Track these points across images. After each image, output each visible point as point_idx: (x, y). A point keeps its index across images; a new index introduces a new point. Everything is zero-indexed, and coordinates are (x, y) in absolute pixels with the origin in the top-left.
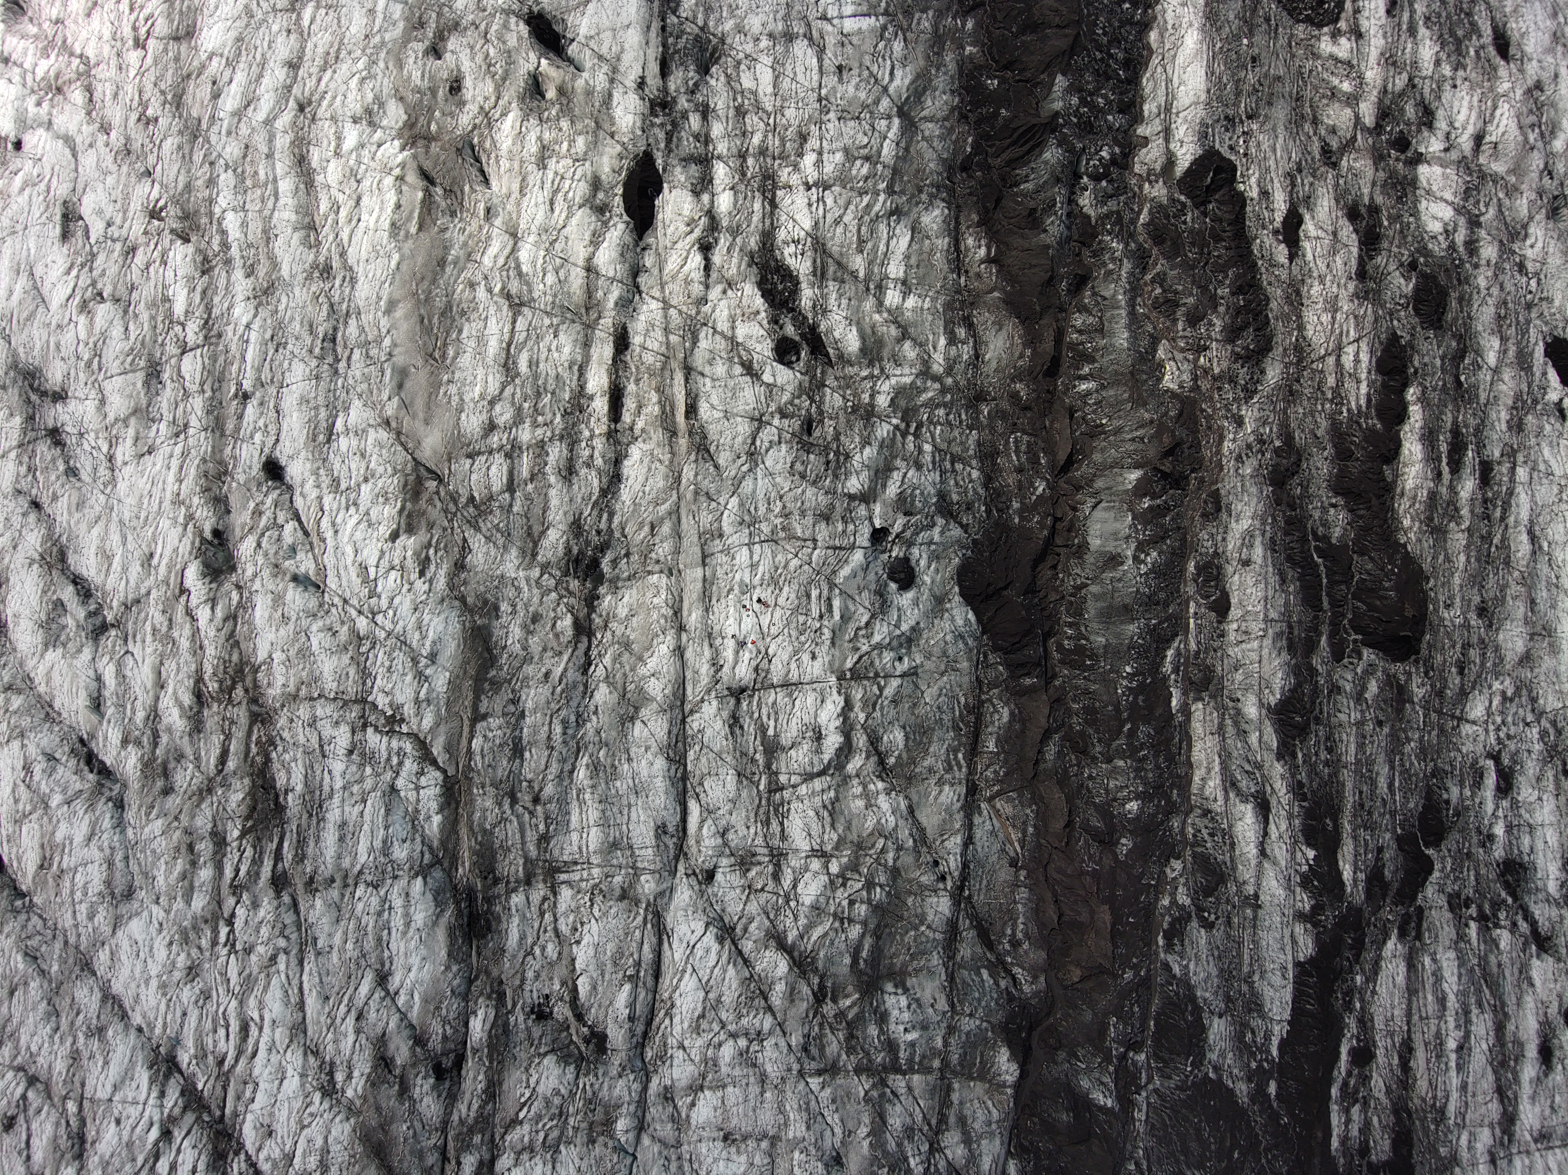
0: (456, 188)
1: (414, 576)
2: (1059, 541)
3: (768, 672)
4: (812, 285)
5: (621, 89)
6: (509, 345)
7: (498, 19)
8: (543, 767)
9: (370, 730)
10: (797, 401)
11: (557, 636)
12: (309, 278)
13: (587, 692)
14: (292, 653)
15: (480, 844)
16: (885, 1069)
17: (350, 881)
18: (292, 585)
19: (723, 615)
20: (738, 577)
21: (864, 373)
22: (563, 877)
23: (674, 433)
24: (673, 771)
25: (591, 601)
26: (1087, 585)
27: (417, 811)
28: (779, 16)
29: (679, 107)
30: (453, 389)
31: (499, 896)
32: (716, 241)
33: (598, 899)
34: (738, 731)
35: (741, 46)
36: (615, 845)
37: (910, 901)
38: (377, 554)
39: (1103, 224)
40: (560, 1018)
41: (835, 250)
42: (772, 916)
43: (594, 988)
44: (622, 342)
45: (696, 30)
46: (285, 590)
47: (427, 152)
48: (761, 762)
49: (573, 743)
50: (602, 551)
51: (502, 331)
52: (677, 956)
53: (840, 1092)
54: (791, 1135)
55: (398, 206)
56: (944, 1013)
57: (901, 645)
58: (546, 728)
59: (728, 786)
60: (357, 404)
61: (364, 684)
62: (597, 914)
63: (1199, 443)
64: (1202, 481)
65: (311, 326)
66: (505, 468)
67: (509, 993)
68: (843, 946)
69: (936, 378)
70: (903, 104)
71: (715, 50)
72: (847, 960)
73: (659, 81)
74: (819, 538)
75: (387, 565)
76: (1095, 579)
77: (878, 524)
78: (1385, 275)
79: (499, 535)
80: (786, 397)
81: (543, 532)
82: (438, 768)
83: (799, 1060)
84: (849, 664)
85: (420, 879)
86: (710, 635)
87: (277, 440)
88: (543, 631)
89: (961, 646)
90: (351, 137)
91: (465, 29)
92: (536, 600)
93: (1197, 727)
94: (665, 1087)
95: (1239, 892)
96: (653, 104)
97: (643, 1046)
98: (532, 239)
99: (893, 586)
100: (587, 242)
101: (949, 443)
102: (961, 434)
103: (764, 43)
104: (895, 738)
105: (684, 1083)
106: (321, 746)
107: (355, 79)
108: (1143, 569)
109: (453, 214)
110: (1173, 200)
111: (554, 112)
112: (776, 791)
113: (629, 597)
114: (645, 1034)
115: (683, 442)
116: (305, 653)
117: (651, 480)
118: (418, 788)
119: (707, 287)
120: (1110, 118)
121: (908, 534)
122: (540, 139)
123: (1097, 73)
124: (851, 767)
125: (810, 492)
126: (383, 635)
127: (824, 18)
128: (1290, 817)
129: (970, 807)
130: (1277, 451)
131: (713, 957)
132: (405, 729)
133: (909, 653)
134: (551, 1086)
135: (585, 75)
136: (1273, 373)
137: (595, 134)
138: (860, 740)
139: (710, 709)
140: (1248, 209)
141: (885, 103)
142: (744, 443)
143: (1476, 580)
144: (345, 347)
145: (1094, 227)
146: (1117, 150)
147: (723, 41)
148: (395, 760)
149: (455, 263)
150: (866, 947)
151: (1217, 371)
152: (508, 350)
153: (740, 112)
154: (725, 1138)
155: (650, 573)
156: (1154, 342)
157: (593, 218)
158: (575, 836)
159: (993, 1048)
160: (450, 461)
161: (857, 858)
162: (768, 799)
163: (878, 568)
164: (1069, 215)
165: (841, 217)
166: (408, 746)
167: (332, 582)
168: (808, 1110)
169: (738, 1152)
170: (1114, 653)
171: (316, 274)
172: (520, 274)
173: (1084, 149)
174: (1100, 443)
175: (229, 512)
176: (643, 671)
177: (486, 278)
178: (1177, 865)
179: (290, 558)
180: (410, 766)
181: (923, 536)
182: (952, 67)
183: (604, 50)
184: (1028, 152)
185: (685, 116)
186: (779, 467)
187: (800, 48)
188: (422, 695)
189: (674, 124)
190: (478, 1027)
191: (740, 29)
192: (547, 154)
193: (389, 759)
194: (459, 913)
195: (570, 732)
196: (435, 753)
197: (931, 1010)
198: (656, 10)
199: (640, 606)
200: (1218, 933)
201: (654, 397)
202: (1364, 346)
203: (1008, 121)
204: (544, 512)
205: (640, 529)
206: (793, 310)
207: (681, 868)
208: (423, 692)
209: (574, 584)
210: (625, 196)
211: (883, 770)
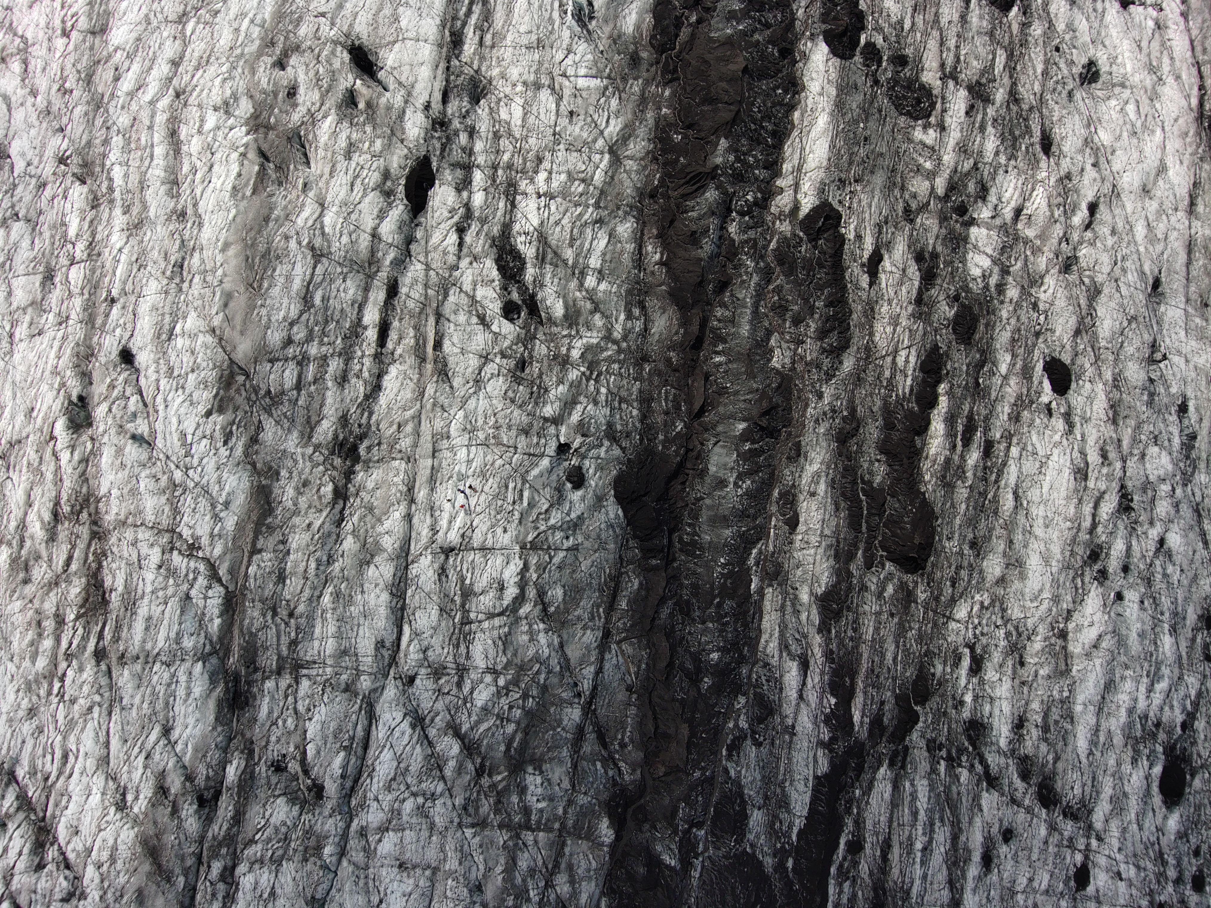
0: (284, 166)
1: (220, 444)
2: (689, 465)
3: (471, 538)
4: (535, 266)
5: (412, 109)
6: (309, 283)
7: (328, 47)
8: (298, 591)
9: (175, 553)
10: (514, 347)
11: (320, 498)
12: (169, 219)
13: (339, 540)
14: (125, 491)
15: (247, 642)
16: (520, 826)
17: (150, 660)
18: (130, 441)
19: (443, 495)
20: (457, 468)
21: (565, 333)
22: (305, 672)
23: (423, 360)
24: (394, 603)
25: (349, 474)
26: (702, 498)
27: (203, 614)
28: (532, 70)
29: (453, 127)
30: (264, 312)
31: (257, 681)
32: (469, 226)
33: (328, 690)
34: (444, 579)
35: (502, 88)
36: (345, 652)
37: (552, 710)
38: (194, 425)
39: (743, 247)
40: (293, 771)
41: (554, 243)
42: (452, 712)
43: (318, 752)
44: (393, 290)
45: (472, 72)
46: (125, 445)
47: (265, 138)
48: (458, 602)
49: (323, 577)
50: (361, 439)
51: (305, 273)
52: (380, 735)
53: (486, 840)
54: (447, 867)
55: (239, 175)
56: (567, 791)
57: (569, 528)
58: (304, 563)
59: (432, 617)
60: (193, 315)
61: (175, 519)
62: (326, 700)
63: (791, 408)
64: (790, 434)
65: (166, 254)
66: (295, 373)
67: (257, 750)
68: (501, 738)
69: (615, 342)
70: (613, 145)
71: (484, 88)
72: (503, 748)
73: (440, 106)
74: (519, 446)
75: (201, 434)
76: (709, 495)
77: (562, 440)
78: (935, 303)
79: (286, 421)
80: (507, 343)
81: (319, 422)
82: (222, 585)
83: (459, 815)
84: (530, 538)
85: (200, 663)
86: (432, 508)
87: (132, 335)
88: (310, 494)
89: (611, 533)
90: (211, 120)
91: (304, 51)
92: (307, 470)
93: (767, 605)
94: (362, 827)
95: (782, 722)
96: (434, 122)
97: (350, 796)
98: (334, 209)
99: (569, 485)
100: (374, 216)
101: (619, 389)
102: (628, 383)
103: (519, 88)
104: (557, 593)
105: (375, 825)
106: (139, 561)
107: (219, 79)
108: (740, 492)
109: (280, 184)
110: (794, 235)
111: (362, 119)
112: (466, 624)
113: (377, 474)
114: (352, 789)
115: (429, 367)
116: (134, 492)
117: (402, 392)
118: (206, 598)
119: (459, 258)
120: (757, 172)
121: (583, 450)
122: (349, 138)
123: (751, 139)
124: (522, 612)
125: (517, 413)
126: (192, 485)
127: (564, 75)
128: (822, 673)
129: (603, 646)
130: (844, 419)
131: (406, 738)
132: (200, 554)
133: (574, 534)
134: (280, 819)
135: (388, 94)
136: (848, 364)
137: (390, 139)
138: (531, 593)
139: (425, 561)
140: (846, 247)
141: (600, 143)
142: (473, 373)
143: (972, 522)
144: (189, 272)
145: (737, 248)
146: (759, 195)
147: (490, 82)
148: (191, 576)
149: (277, 220)
150: (517, 740)
151: (809, 359)
152: (308, 288)
153: (497, 136)
154: (400, 866)
155: (394, 459)
156: (769, 334)
157: (382, 199)
158: (316, 643)
159: (598, 817)
160: (255, 363)
161: (518, 676)
162: (460, 630)
163: (560, 472)
164: (720, 238)
165: (560, 220)
166: (202, 567)
167: (160, 443)
168: (461, 851)
169: (408, 876)
170: (716, 548)
171: (174, 217)
172: (323, 234)
173: (735, 192)
174: (724, 400)
175: (91, 383)
176: (380, 529)
177: (298, 234)
178: (742, 700)
179: (132, 421)
180: (202, 581)
181: (593, 452)
182: (651, 122)
183: (403, 79)
184: (696, 190)
185: (456, 133)
186: (496, 392)
187: (545, 95)
188: (216, 531)
189: (448, 138)
190: (232, 772)
191: (503, 76)
192: (353, 149)
193: (187, 575)
194: (227, 690)
195: (322, 568)
196: (221, 574)
197: (557, 788)
198: (444, 54)
199: (383, 482)
200: (765, 750)
201: (412, 333)
202: (913, 352)
203: (685, 166)
204: (321, 407)
205: (390, 426)
206: (519, 282)
207: (392, 673)
208: (217, 528)
209: (337, 461)
210: (406, 186)
211: (545, 615)
